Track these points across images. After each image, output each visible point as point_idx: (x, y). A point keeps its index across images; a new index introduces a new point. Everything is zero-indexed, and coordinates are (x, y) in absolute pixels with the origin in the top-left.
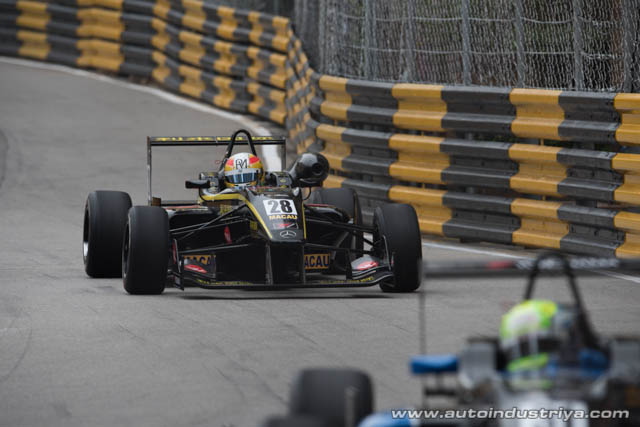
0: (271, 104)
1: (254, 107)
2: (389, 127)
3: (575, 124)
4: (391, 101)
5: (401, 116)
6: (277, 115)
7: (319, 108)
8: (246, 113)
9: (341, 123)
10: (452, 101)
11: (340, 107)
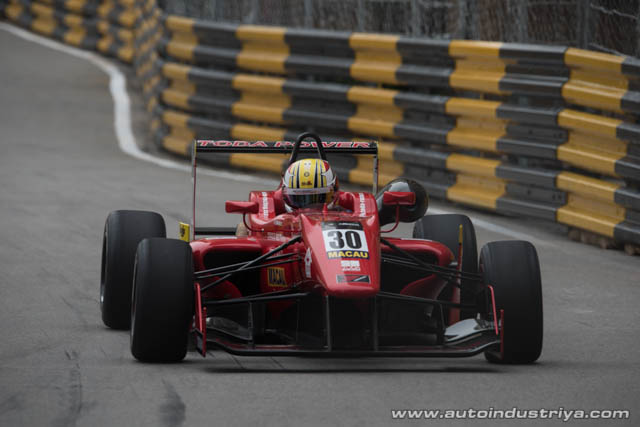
0: (120, 42)
1: (104, 44)
2: (233, 67)
3: (412, 69)
4: (236, 42)
5: (245, 57)
6: (126, 53)
7: (165, 48)
8: (95, 50)
9: (187, 62)
10: (294, 44)
11: (186, 47)
